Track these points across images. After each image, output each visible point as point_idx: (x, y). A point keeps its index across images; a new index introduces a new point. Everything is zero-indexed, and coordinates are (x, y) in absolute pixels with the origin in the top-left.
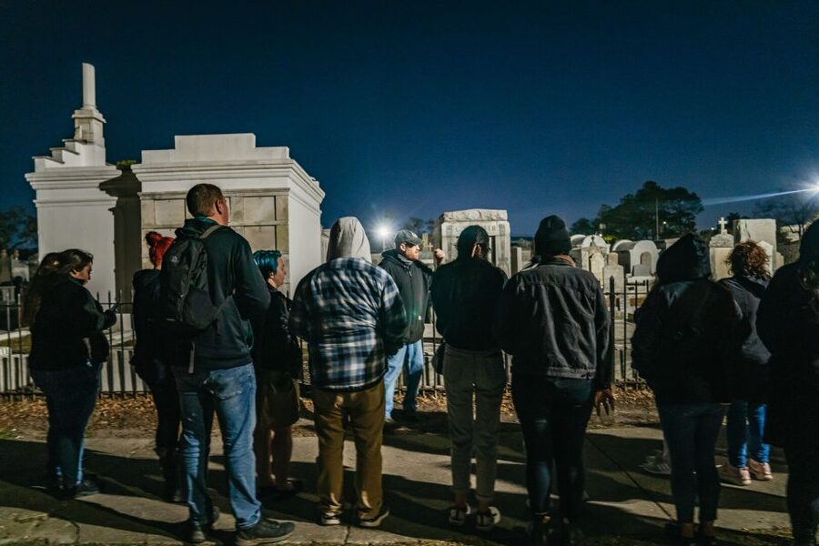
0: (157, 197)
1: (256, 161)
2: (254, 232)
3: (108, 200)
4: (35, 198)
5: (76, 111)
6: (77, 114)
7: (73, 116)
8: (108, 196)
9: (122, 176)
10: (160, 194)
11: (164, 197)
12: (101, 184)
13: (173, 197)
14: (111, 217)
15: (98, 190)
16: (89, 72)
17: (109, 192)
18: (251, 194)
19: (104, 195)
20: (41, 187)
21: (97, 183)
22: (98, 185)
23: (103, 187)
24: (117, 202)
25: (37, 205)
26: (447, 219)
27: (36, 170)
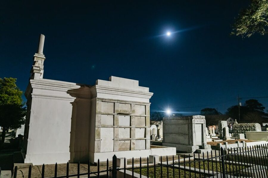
0: (104, 100)
1: (142, 91)
2: (138, 118)
3: (71, 98)
4: (32, 93)
5: (36, 54)
6: (36, 55)
7: (34, 55)
8: (70, 97)
9: (80, 88)
10: (105, 99)
11: (106, 101)
12: (69, 90)
13: (110, 101)
14: (71, 106)
15: (66, 93)
16: (43, 38)
17: (71, 94)
18: (138, 104)
19: (68, 96)
20: (36, 87)
21: (67, 90)
22: (67, 91)
23: (69, 92)
24: (75, 100)
25: (32, 96)
26: (193, 118)
27: (35, 78)
